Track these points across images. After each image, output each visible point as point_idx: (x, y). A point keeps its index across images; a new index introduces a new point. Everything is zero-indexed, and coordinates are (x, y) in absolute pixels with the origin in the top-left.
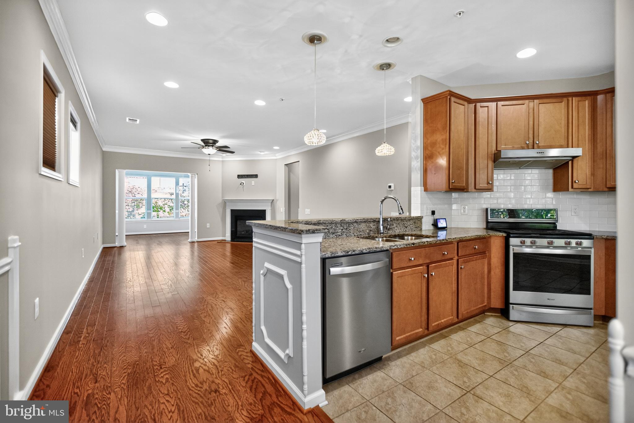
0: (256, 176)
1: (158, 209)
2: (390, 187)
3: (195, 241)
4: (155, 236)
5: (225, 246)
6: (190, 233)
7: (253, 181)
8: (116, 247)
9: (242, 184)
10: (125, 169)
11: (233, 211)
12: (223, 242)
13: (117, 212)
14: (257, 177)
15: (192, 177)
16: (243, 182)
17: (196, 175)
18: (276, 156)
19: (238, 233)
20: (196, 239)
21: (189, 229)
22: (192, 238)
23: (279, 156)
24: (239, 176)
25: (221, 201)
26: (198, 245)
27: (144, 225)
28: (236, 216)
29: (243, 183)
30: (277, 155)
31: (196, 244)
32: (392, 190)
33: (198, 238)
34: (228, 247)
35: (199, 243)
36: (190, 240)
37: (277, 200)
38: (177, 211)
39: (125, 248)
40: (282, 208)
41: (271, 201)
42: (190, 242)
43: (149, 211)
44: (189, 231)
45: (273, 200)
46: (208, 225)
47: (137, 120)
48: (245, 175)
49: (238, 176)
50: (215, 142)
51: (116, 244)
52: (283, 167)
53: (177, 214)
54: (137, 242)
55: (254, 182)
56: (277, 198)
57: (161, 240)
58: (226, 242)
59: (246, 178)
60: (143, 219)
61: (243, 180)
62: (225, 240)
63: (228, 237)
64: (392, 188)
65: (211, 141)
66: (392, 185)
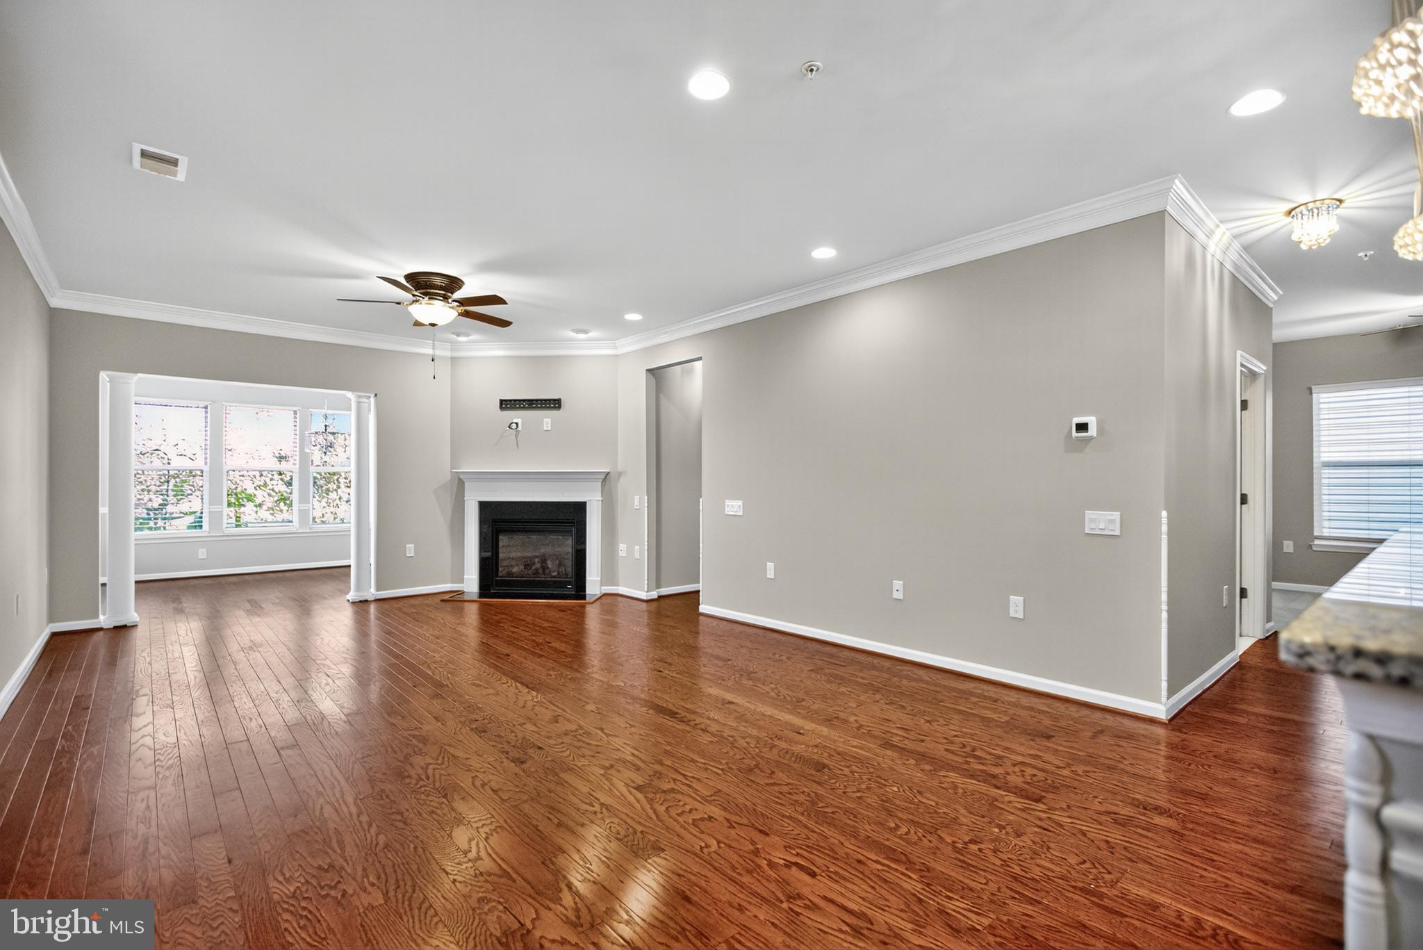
0: (555, 404)
1: (238, 499)
2: (1082, 427)
3: (370, 598)
4: (235, 584)
5: (462, 610)
6: (353, 570)
7: (547, 419)
8: (101, 629)
9: (514, 426)
10: (136, 372)
11: (484, 507)
12: (454, 600)
13: (103, 510)
14: (559, 407)
15: (359, 403)
16: (515, 421)
17: (372, 400)
18: (616, 348)
19: (502, 571)
20: (372, 592)
21: (349, 558)
22: (358, 589)
23: (627, 345)
24: (505, 404)
25: (448, 477)
26: (382, 614)
27: (200, 550)
28: (495, 521)
29: (517, 424)
30: (619, 343)
31: (372, 608)
32: (1092, 438)
33: (378, 589)
34: (472, 613)
35: (386, 605)
36: (352, 595)
37: (620, 474)
38: (304, 507)
39: (134, 630)
40: (637, 498)
41: (603, 477)
42: (353, 603)
43: (216, 508)
44: (352, 562)
45: (609, 473)
46: (410, 550)
47: (174, 163)
48: (524, 401)
49: (501, 401)
50: (453, 283)
51: (102, 617)
52: (642, 378)
53: (303, 514)
54: (175, 605)
55: (549, 420)
56: (620, 469)
57: (256, 595)
58: (466, 598)
59: (524, 408)
60: (197, 532)
61: (518, 416)
62: (462, 593)
63: (471, 583)
64: (1093, 431)
65: (439, 281)
66: (1091, 420)
